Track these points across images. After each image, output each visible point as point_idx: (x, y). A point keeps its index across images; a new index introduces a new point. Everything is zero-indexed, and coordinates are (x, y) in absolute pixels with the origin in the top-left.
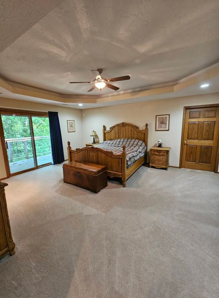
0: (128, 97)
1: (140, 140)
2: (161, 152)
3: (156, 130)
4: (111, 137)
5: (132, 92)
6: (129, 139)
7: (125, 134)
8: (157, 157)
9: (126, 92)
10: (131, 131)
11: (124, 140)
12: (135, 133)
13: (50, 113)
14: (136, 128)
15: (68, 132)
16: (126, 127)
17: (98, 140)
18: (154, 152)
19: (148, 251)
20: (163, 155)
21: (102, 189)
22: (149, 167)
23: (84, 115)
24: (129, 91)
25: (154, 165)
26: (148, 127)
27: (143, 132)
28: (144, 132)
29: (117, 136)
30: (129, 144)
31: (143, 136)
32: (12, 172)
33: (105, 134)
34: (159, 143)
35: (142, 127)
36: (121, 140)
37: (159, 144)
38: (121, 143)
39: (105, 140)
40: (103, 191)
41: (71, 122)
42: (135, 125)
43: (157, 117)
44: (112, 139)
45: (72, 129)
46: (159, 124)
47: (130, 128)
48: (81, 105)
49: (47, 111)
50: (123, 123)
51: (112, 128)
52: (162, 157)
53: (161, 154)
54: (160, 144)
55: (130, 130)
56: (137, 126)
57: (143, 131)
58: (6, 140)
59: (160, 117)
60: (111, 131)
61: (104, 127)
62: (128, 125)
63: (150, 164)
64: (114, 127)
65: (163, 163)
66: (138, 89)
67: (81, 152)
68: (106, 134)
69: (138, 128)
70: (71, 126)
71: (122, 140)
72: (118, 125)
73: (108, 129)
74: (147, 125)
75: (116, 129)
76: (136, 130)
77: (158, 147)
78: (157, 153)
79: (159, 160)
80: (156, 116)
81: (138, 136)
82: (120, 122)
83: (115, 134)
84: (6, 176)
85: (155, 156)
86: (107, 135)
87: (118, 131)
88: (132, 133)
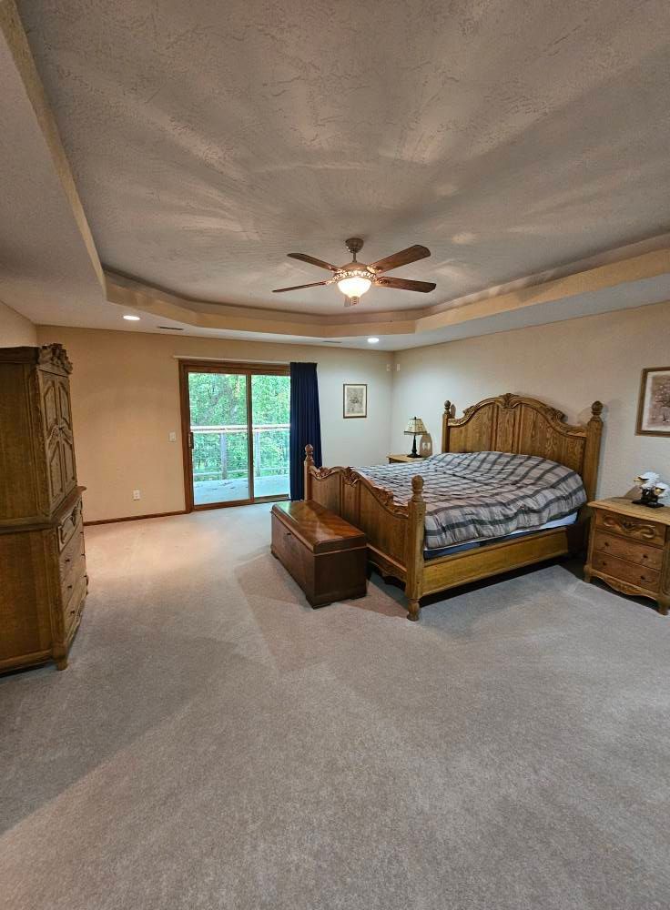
0: (513, 304)
1: (560, 461)
2: (638, 529)
3: (640, 432)
4: (465, 442)
5: (529, 285)
6: (520, 455)
7: (511, 436)
8: (618, 546)
9: (508, 286)
10: (535, 426)
11: (500, 456)
12: (548, 436)
13: (293, 365)
14: (555, 415)
15: (344, 417)
16: (518, 413)
17: (429, 447)
18: (607, 519)
19: (275, 844)
20: (645, 542)
21: (341, 599)
22: (581, 575)
23: (398, 369)
24: (520, 282)
25: (603, 576)
26: (605, 416)
27: (578, 434)
28: (584, 435)
29: (485, 439)
30: (512, 473)
31: (578, 449)
32: (197, 502)
33: (448, 430)
34: (645, 486)
35: (577, 411)
36: (489, 454)
37: (645, 491)
38: (486, 466)
39: (447, 449)
40: (338, 609)
41: (355, 390)
42: (550, 405)
43: (651, 375)
44: (469, 449)
45: (356, 410)
46: (655, 407)
47: (531, 415)
48: (373, 340)
49: (288, 363)
50: (508, 397)
51: (472, 412)
52: (639, 551)
53: (637, 533)
54: (652, 491)
55: (530, 422)
56: (556, 408)
57: (578, 430)
58: (192, 428)
59: (662, 378)
60: (467, 422)
61: (448, 405)
62: (527, 405)
63: (588, 568)
64: (477, 409)
65: (642, 578)
66: (550, 273)
67: (328, 480)
68: (452, 429)
69: (563, 417)
70: (355, 401)
71: (492, 457)
72: (491, 404)
73: (459, 415)
74: (597, 408)
75: (485, 416)
76: (553, 424)
77: (636, 503)
78: (618, 528)
79: (626, 561)
80: (646, 372)
81: (561, 445)
82: (496, 391)
83: (479, 432)
84: (183, 508)
85: (612, 541)
86: (454, 432)
87: (489, 423)
88: (538, 436)
